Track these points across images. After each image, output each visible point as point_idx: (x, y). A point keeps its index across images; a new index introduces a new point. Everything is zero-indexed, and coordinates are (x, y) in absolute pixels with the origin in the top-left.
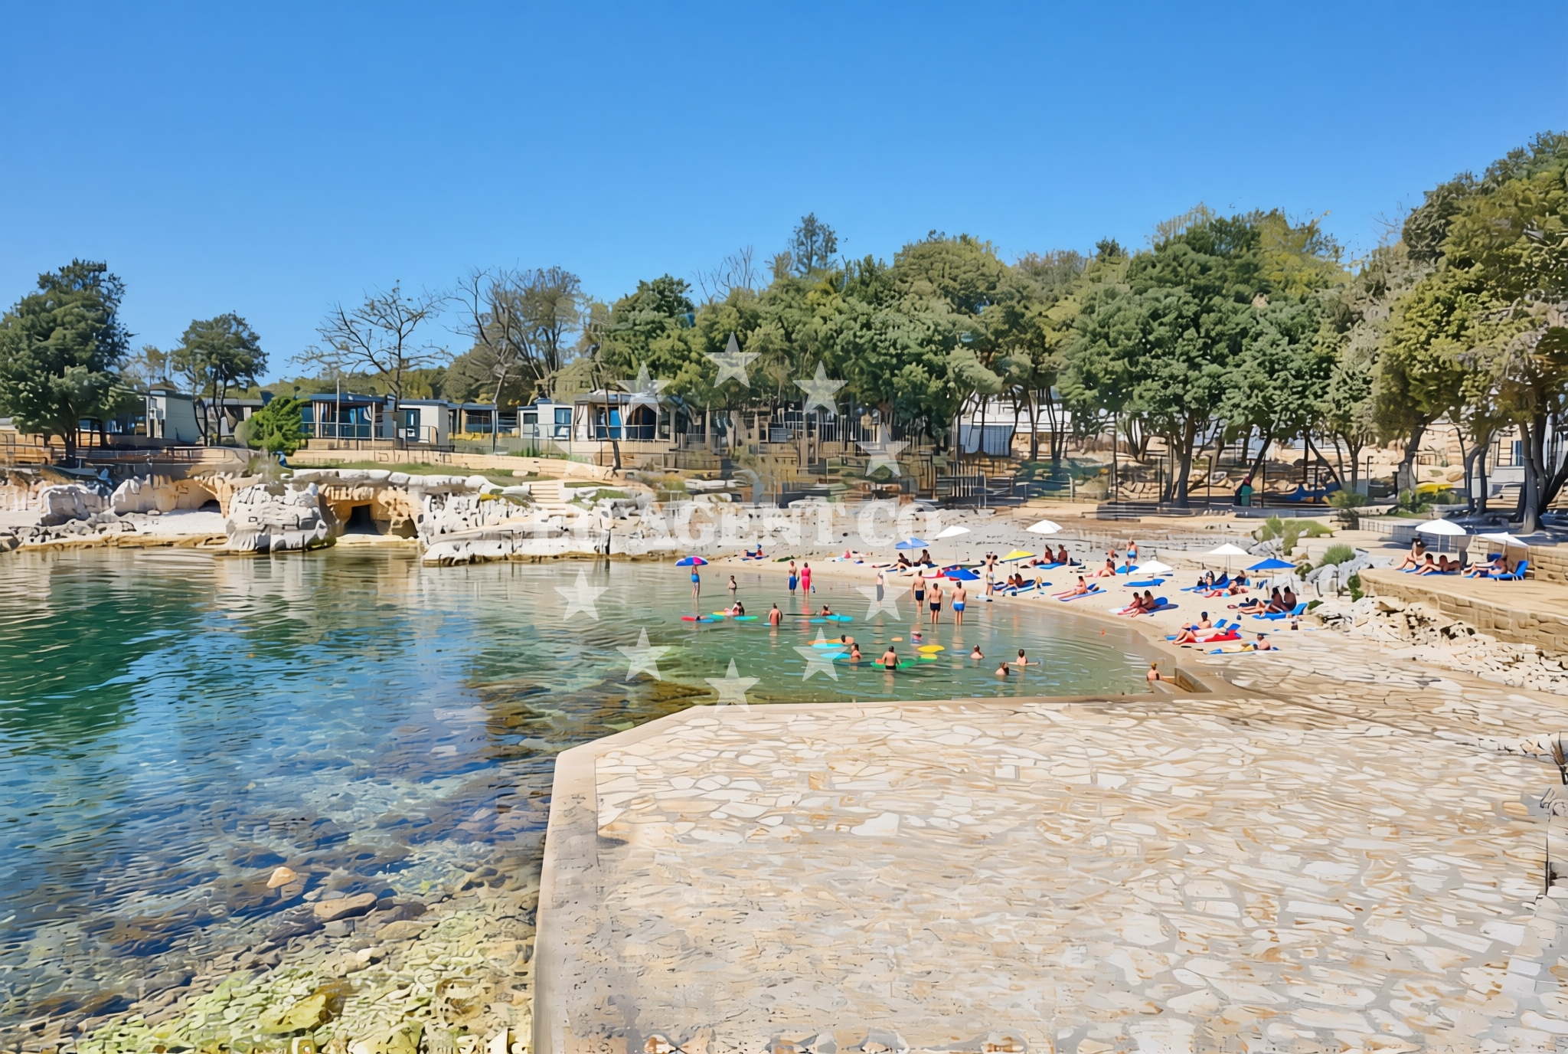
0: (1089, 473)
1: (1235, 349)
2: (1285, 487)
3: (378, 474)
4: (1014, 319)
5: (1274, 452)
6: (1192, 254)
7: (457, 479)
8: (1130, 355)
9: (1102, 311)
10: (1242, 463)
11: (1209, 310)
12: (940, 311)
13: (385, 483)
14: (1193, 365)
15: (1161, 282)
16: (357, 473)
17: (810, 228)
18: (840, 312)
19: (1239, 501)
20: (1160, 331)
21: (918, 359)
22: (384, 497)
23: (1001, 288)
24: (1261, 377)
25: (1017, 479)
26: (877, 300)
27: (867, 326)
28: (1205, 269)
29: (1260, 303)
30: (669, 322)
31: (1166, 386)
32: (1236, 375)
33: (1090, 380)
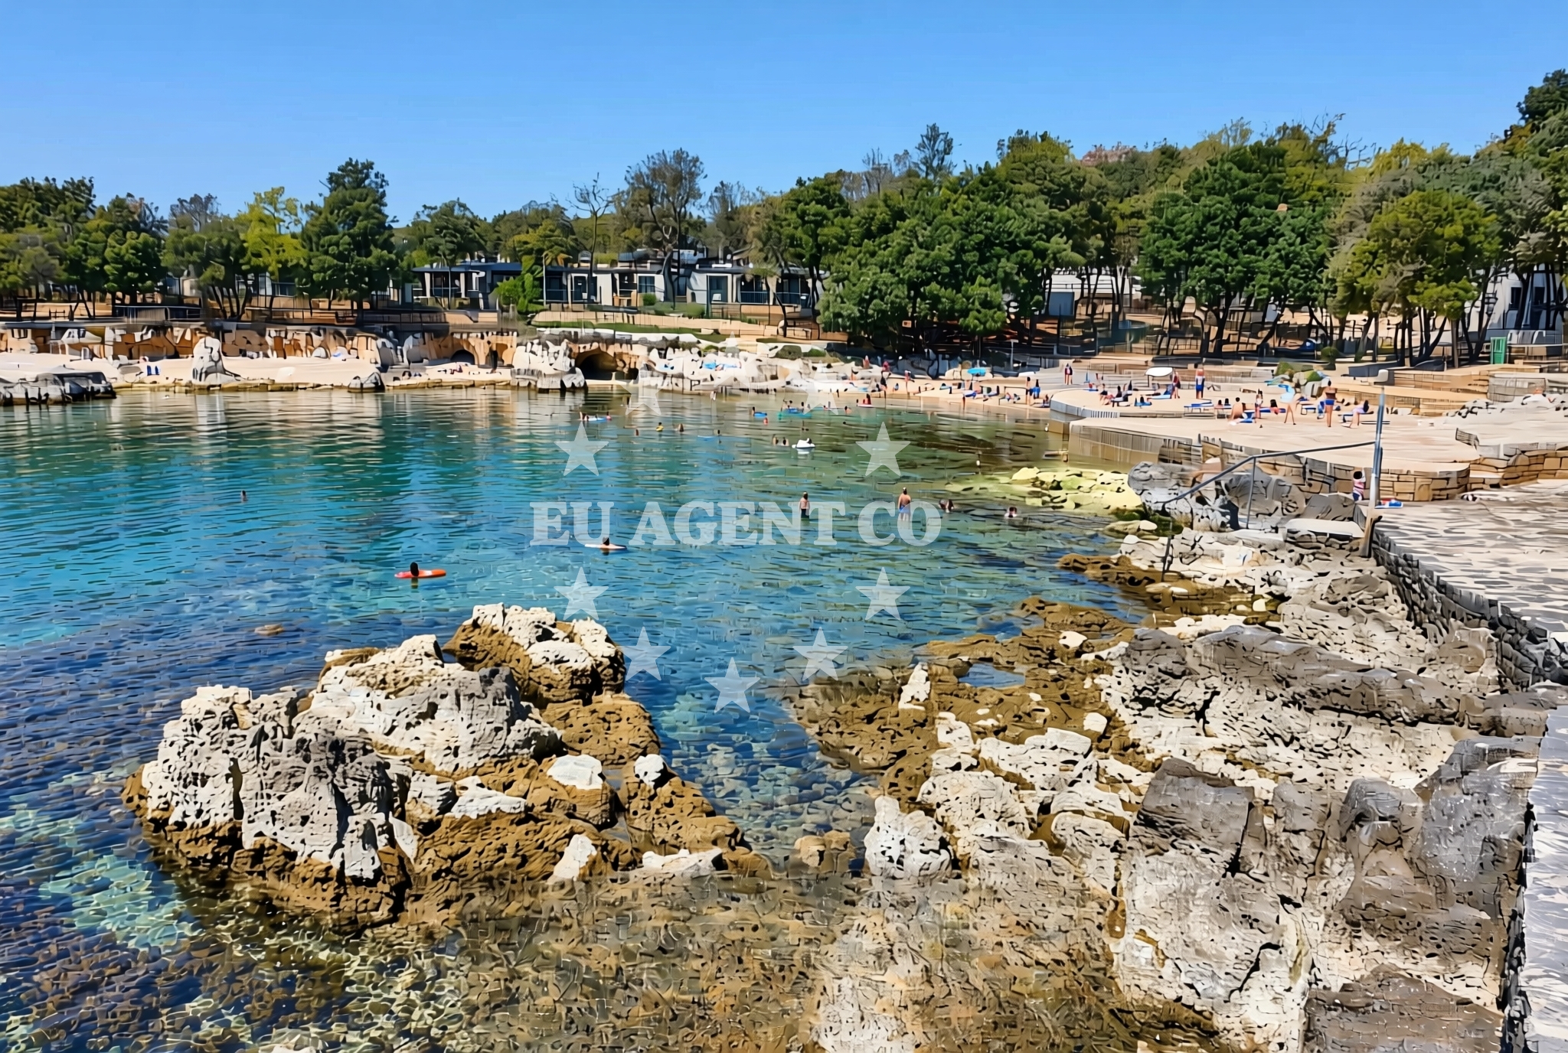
0: (1141, 333)
1: (1263, 243)
2: (1293, 344)
3: (606, 332)
4: (1094, 212)
5: (1287, 317)
6: (1235, 171)
7: (671, 336)
8: (1188, 247)
9: (1169, 213)
10: (1262, 325)
11: (1246, 214)
12: (1041, 209)
13: (612, 341)
14: (1232, 253)
15: (1211, 191)
16: (590, 331)
17: (933, 134)
18: (968, 209)
19: (1261, 354)
20: (1210, 228)
21: (1027, 245)
22: (612, 350)
23: (1087, 188)
24: (1280, 265)
25: (1085, 336)
26: (993, 199)
27: (990, 219)
28: (1244, 184)
29: (1283, 208)
30: (830, 213)
31: (1213, 270)
32: (1265, 264)
33: (1157, 264)
